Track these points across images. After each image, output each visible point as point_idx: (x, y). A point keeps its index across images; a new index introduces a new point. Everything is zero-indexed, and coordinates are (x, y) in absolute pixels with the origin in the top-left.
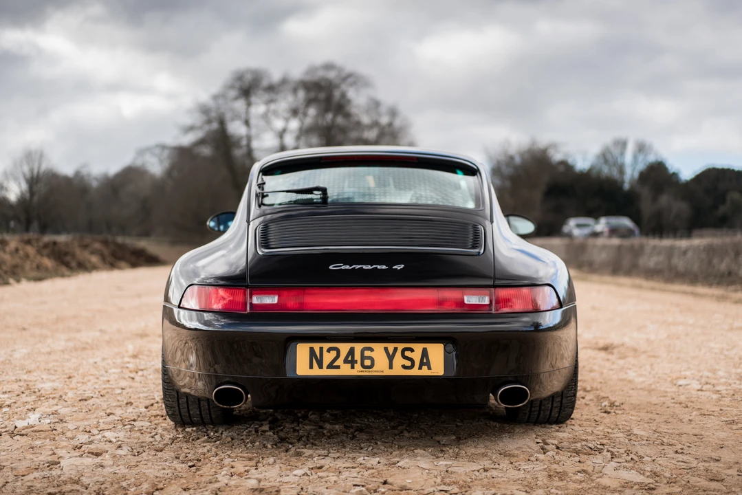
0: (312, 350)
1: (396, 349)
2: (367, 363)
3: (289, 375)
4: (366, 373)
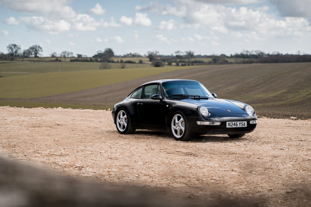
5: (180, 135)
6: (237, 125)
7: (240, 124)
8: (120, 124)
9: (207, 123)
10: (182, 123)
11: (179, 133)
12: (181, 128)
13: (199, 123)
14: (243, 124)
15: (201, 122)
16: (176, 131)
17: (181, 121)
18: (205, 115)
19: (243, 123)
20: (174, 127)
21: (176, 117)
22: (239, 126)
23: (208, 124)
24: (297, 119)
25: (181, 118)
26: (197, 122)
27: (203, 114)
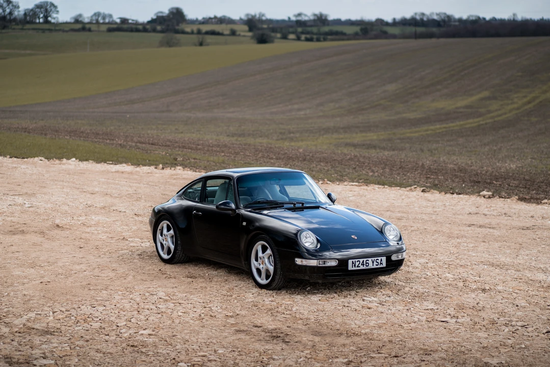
5: (267, 279)
6: (367, 264)
7: (373, 263)
8: (162, 245)
9: (313, 263)
10: (269, 258)
11: (263, 275)
12: (267, 267)
13: (299, 261)
14: (379, 261)
15: (304, 260)
16: (259, 271)
17: (268, 254)
18: (311, 246)
19: (378, 259)
20: (256, 263)
21: (258, 246)
22: (371, 266)
23: (316, 265)
24: (493, 196)
25: (268, 250)
26: (296, 259)
27: (307, 245)
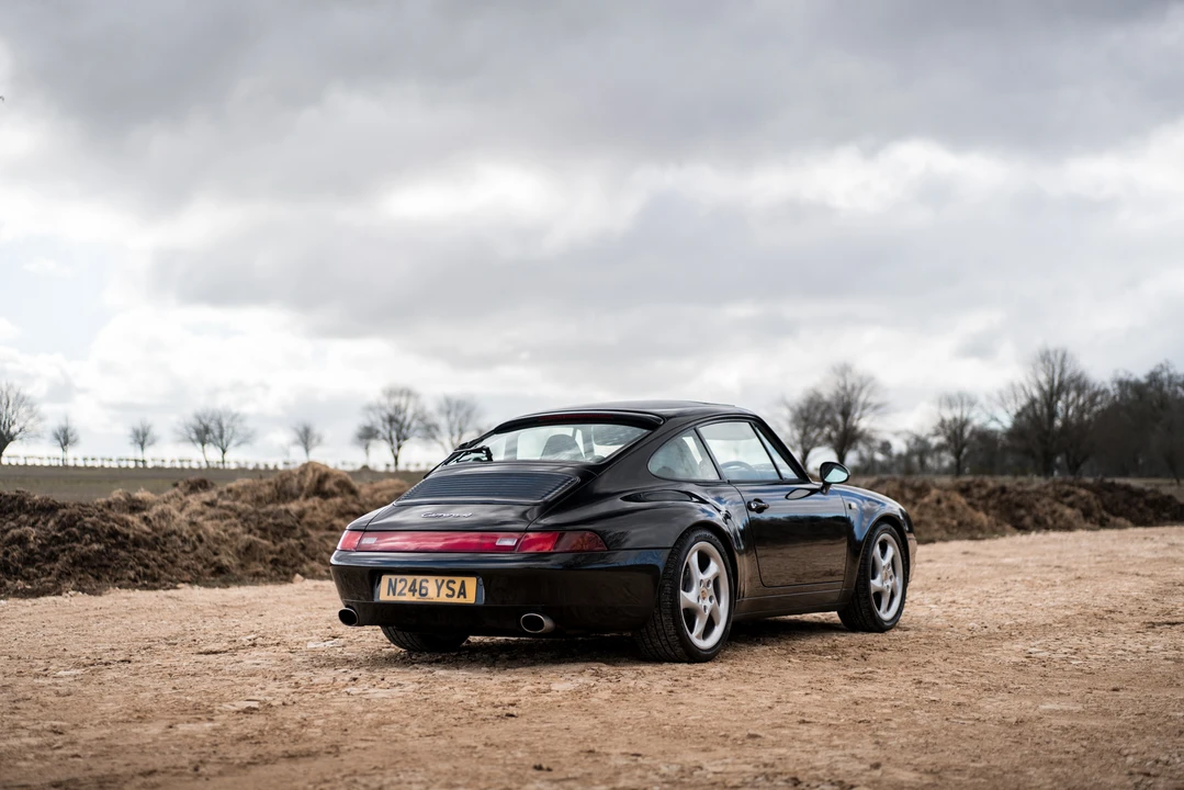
0: (390, 580)
1: (443, 581)
2: (424, 591)
3: (376, 600)
4: (422, 600)
